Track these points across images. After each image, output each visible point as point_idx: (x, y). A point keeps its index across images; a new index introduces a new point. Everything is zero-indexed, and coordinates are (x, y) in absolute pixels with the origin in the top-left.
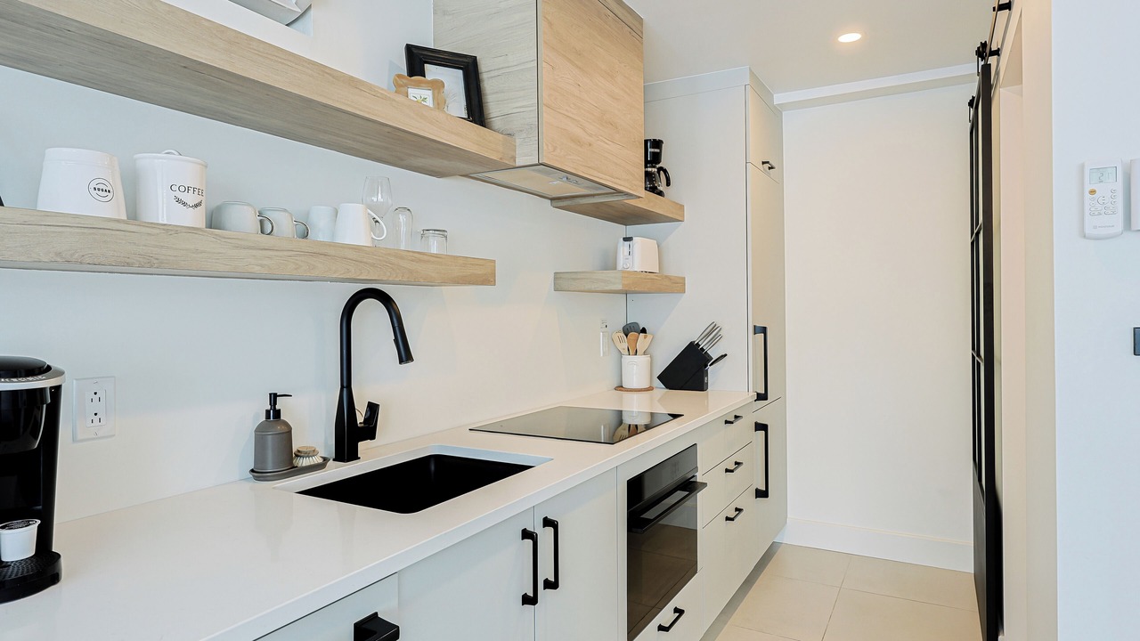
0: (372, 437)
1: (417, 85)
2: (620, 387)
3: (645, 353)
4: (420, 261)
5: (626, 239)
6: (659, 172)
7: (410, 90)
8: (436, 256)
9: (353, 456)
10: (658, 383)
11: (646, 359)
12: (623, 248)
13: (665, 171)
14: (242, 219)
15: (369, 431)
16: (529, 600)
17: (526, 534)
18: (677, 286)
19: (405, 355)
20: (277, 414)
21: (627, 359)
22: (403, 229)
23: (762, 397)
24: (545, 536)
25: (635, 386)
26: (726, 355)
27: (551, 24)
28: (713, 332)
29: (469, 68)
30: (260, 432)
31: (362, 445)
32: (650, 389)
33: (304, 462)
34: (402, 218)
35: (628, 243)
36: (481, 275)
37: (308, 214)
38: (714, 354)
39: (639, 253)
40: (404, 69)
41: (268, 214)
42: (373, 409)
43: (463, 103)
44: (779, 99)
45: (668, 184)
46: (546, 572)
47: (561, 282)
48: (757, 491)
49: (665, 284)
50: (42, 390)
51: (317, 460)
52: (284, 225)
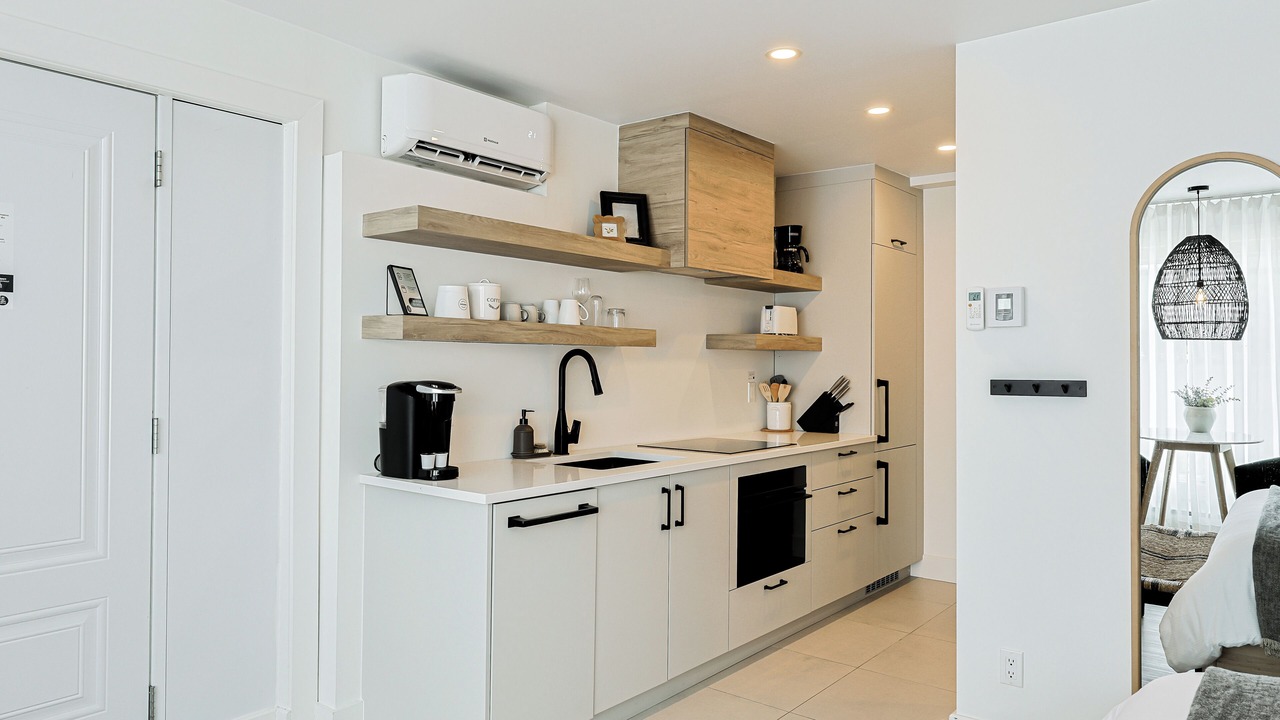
0: (576, 442)
1: (608, 221)
2: (765, 429)
3: (786, 400)
4: (606, 333)
5: (767, 307)
6: (798, 251)
7: (604, 225)
8: (616, 329)
9: (565, 452)
10: (798, 427)
11: (788, 405)
12: (766, 314)
13: (805, 250)
14: (513, 312)
15: (574, 437)
16: (664, 527)
17: (664, 490)
18: (816, 345)
19: (598, 390)
20: (526, 421)
21: (771, 405)
22: (597, 308)
23: (882, 439)
24: (676, 496)
25: (778, 428)
26: (853, 404)
27: (695, 174)
28: (843, 385)
29: (641, 202)
30: (517, 431)
31: (571, 447)
32: (791, 430)
33: (540, 451)
34: (596, 302)
35: (769, 311)
36: (646, 340)
37: (543, 304)
38: (843, 402)
39: (778, 320)
40: (600, 212)
41: (526, 308)
42: (577, 424)
43: (637, 227)
44: (914, 181)
45: (807, 260)
46: (676, 516)
47: (713, 342)
48: (878, 518)
49: (802, 344)
50: (431, 395)
51: (546, 451)
52: (533, 312)
